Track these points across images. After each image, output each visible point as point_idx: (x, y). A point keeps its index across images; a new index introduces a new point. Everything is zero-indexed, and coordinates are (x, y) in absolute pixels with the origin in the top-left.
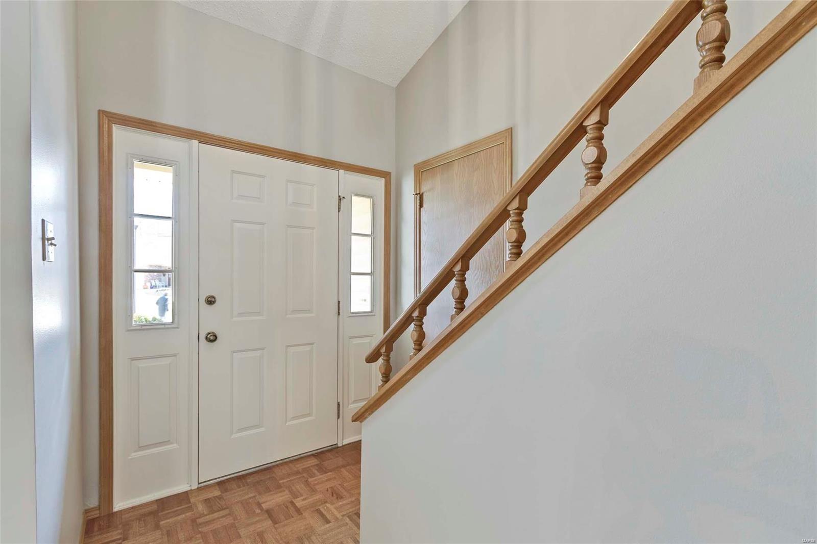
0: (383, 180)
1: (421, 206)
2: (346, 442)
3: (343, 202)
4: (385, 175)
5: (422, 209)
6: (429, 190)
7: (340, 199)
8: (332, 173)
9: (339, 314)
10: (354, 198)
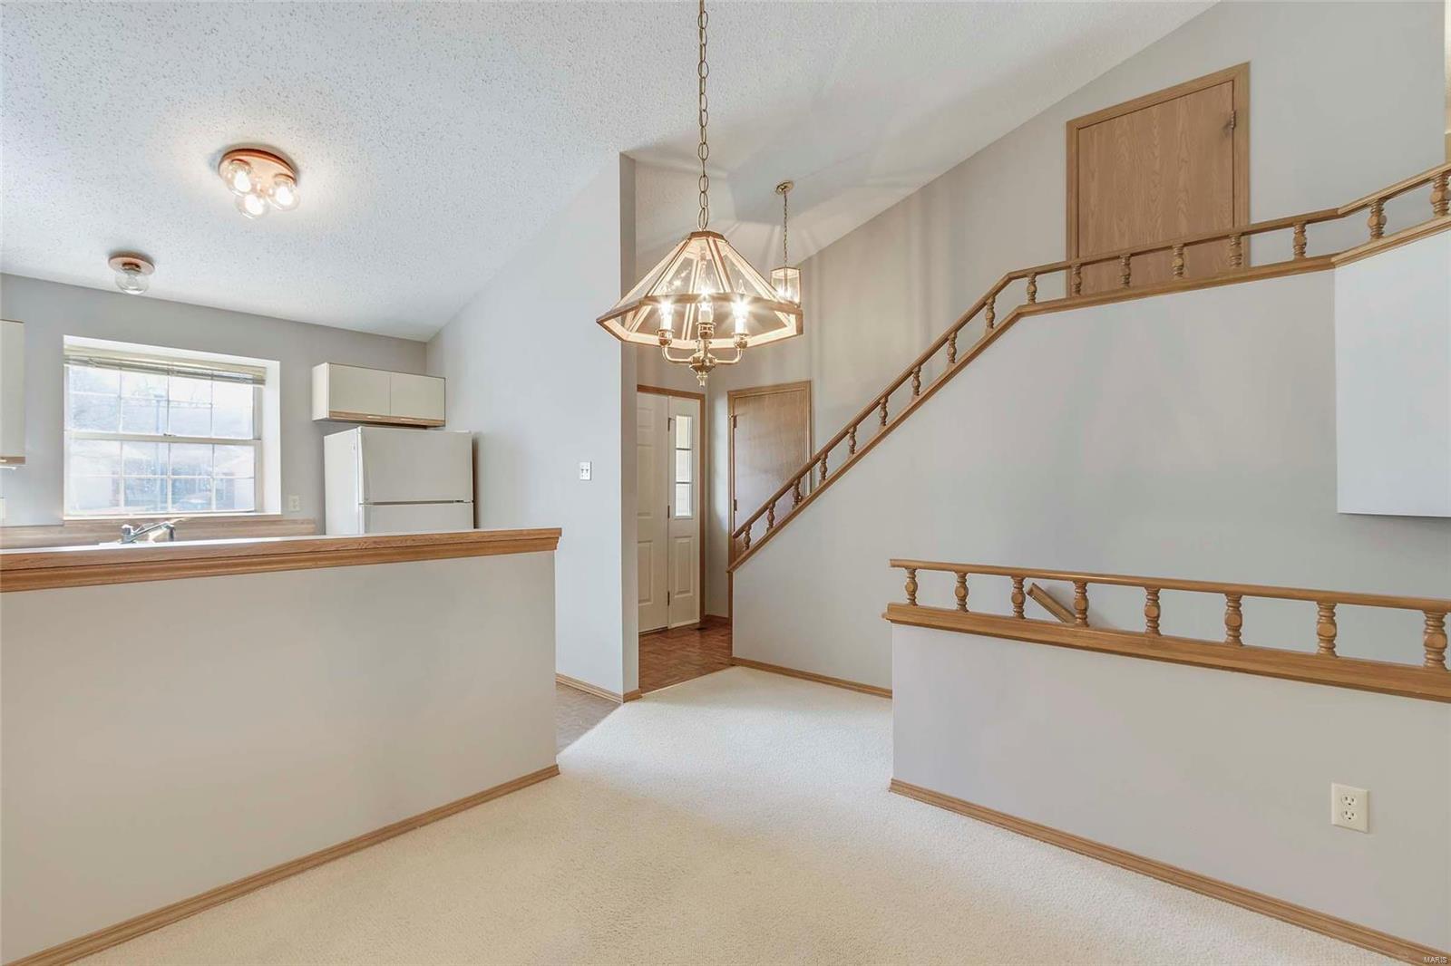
0: (699, 401)
1: (735, 426)
2: (674, 626)
3: (672, 422)
4: (700, 397)
5: (735, 429)
6: (743, 415)
7: (670, 419)
8: (664, 398)
9: (669, 516)
10: (678, 417)
